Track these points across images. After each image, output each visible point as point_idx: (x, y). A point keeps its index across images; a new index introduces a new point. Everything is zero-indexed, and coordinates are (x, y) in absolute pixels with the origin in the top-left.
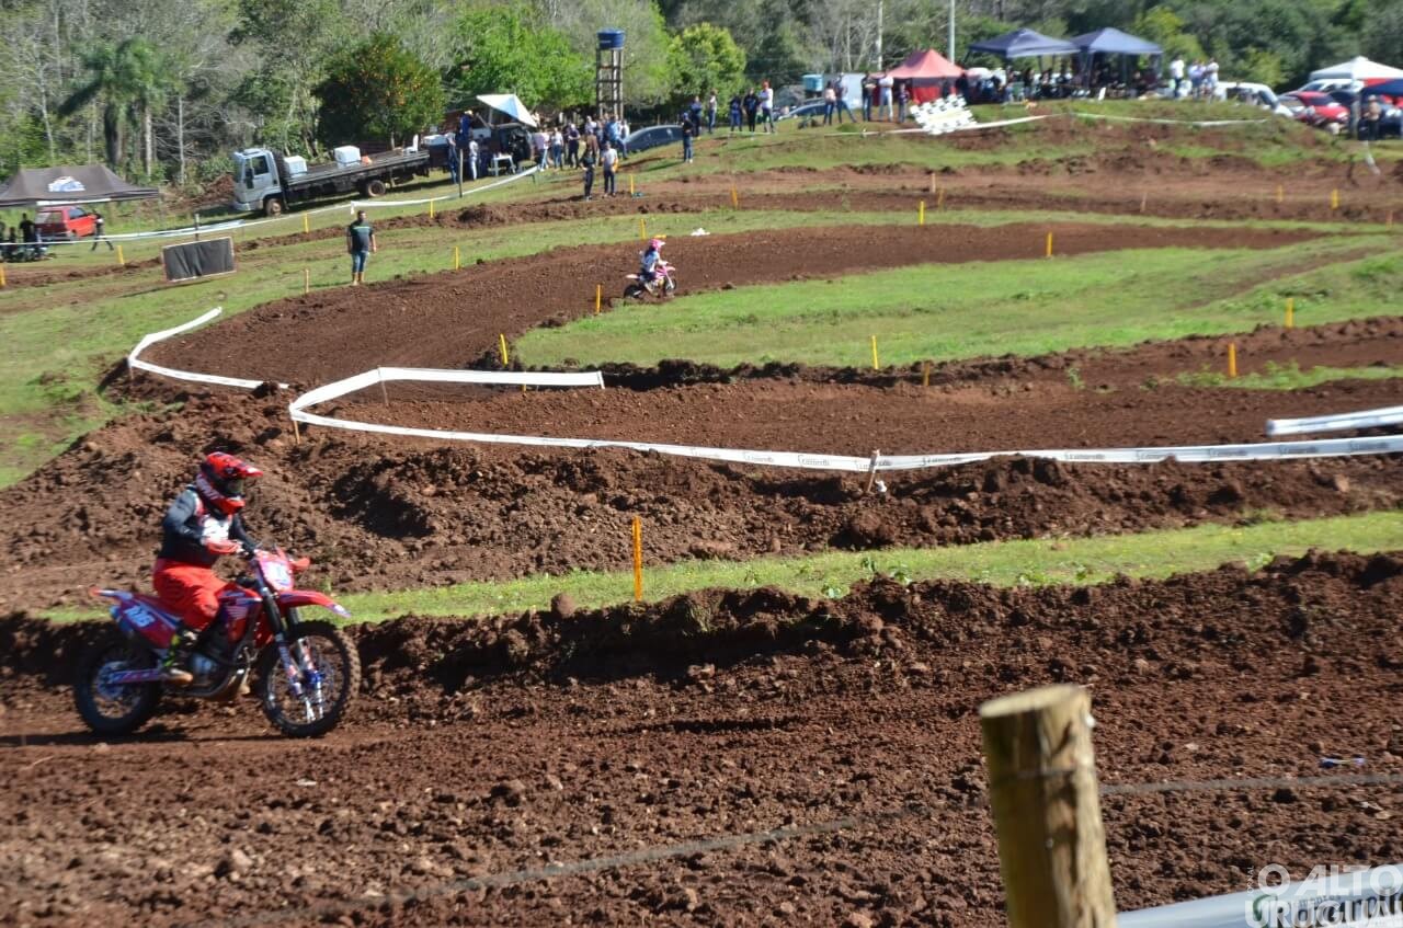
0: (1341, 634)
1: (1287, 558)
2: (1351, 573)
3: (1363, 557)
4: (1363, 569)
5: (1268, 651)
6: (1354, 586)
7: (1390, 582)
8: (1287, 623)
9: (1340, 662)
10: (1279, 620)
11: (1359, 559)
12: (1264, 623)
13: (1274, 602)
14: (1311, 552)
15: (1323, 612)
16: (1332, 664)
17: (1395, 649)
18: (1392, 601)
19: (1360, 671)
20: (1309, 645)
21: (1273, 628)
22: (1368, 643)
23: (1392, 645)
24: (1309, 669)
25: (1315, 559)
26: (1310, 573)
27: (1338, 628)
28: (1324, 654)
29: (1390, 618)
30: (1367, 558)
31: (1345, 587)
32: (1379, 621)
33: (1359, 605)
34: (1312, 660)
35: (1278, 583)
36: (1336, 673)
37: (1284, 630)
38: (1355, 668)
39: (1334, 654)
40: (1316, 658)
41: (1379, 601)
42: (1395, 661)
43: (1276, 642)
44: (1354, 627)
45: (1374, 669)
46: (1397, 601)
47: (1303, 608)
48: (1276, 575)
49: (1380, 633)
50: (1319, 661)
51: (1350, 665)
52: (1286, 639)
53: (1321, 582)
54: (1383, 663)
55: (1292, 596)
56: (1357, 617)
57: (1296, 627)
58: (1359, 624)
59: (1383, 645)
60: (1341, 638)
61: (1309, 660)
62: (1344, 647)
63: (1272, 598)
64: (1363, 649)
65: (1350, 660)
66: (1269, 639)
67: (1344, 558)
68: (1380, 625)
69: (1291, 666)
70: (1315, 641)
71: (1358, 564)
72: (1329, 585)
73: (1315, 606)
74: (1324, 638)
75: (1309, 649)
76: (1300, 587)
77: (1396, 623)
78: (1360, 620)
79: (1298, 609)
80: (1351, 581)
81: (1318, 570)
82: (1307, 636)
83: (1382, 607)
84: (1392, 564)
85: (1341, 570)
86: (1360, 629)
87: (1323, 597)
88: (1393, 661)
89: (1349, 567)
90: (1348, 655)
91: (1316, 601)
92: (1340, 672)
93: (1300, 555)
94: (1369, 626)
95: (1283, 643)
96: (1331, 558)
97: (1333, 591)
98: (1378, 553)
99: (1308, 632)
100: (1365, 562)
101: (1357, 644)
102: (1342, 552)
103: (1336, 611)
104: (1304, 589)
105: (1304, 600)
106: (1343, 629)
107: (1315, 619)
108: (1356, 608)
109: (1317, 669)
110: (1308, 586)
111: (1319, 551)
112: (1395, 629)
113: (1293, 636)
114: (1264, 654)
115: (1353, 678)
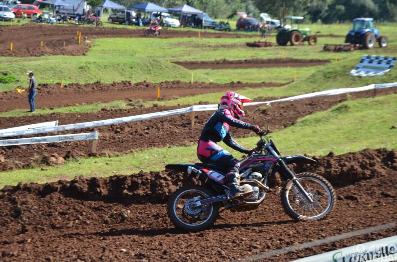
0: (35, 216)
1: (10, 186)
2: (37, 191)
3: (41, 185)
4: (41, 190)
5: (6, 224)
6: (38, 197)
7: (52, 194)
8: (13, 212)
9: (36, 227)
10: (9, 211)
11: (39, 186)
12: (3, 213)
13: (6, 204)
14: (20, 183)
15: (27, 208)
16: (33, 228)
17: (57, 221)
18: (54, 202)
19: (44, 230)
20: (23, 221)
21: (7, 215)
22: (47, 219)
23: (56, 220)
24: (24, 231)
25: (22, 186)
26: (20, 192)
27: (34, 214)
28: (29, 224)
29: (54, 209)
30: (43, 185)
31: (35, 197)
32: (50, 210)
33: (41, 204)
34: (25, 227)
35: (7, 196)
36: (35, 232)
37: (12, 216)
38: (42, 229)
39: (33, 224)
40: (27, 226)
41: (49, 202)
42: (58, 226)
43: (9, 220)
44: (40, 213)
45: (50, 229)
46: (56, 202)
47: (19, 206)
48: (6, 193)
49: (51, 215)
50: (28, 227)
51: (40, 228)
52: (13, 219)
53: (25, 195)
54: (53, 227)
55: (14, 202)
56: (41, 209)
57: (17, 214)
58: (42, 212)
59: (52, 220)
60: (35, 217)
61: (23, 227)
62: (37, 221)
63: (6, 203)
64: (45, 222)
65: (40, 226)
66: (6, 219)
67: (33, 186)
68: (51, 212)
69: (16, 230)
70: (25, 219)
71: (40, 188)
72: (28, 197)
73: (24, 205)
74: (29, 218)
75: (23, 223)
76: (17, 198)
77: (57, 211)
78: (42, 210)
79: (17, 207)
80: (37, 195)
81: (23, 191)
82: (21, 218)
83: (51, 204)
84: (54, 187)
85: (33, 190)
86: (43, 214)
87: (27, 201)
88: (57, 226)
89: (36, 189)
90: (38, 224)
91: (24, 203)
92: (36, 231)
93: (15, 184)
94: (46, 212)
95: (12, 221)
96: (28, 186)
97: (30, 198)
98: (47, 183)
99: (21, 215)
100: (42, 187)
101: (42, 219)
102: (32, 183)
103: (32, 207)
104: (18, 198)
105: (19, 203)
106: (36, 214)
107: (24, 210)
108: (40, 205)
109: (27, 231)
110: (20, 198)
111: (23, 183)
112: (57, 213)
113: (15, 218)
114: (4, 225)
115: (42, 234)
